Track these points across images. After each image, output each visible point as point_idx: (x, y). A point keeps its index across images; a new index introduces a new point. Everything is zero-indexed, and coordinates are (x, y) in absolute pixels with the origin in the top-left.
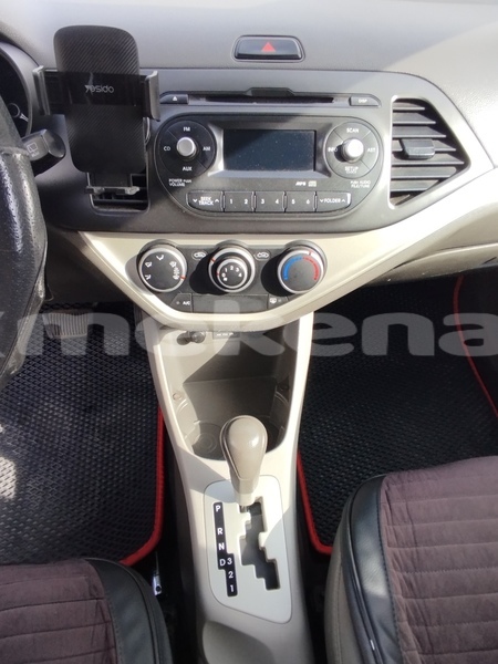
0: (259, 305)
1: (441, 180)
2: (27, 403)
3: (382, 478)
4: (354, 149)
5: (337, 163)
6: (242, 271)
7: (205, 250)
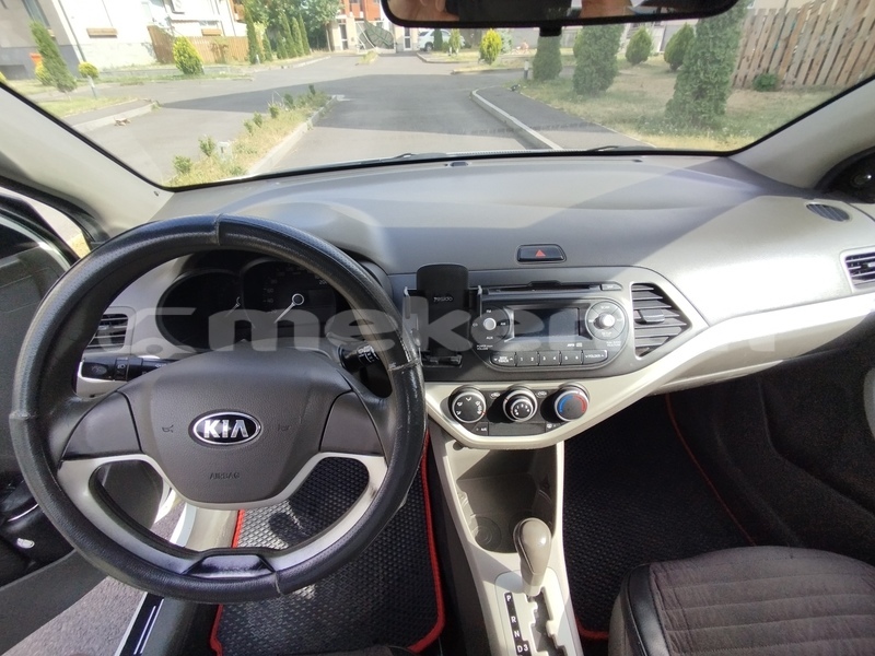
0: (539, 429)
1: (670, 338)
2: (315, 496)
3: (648, 566)
4: (608, 321)
5: (596, 330)
6: (529, 407)
7: (499, 392)
